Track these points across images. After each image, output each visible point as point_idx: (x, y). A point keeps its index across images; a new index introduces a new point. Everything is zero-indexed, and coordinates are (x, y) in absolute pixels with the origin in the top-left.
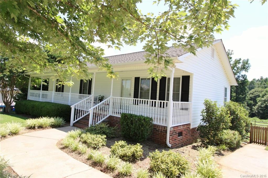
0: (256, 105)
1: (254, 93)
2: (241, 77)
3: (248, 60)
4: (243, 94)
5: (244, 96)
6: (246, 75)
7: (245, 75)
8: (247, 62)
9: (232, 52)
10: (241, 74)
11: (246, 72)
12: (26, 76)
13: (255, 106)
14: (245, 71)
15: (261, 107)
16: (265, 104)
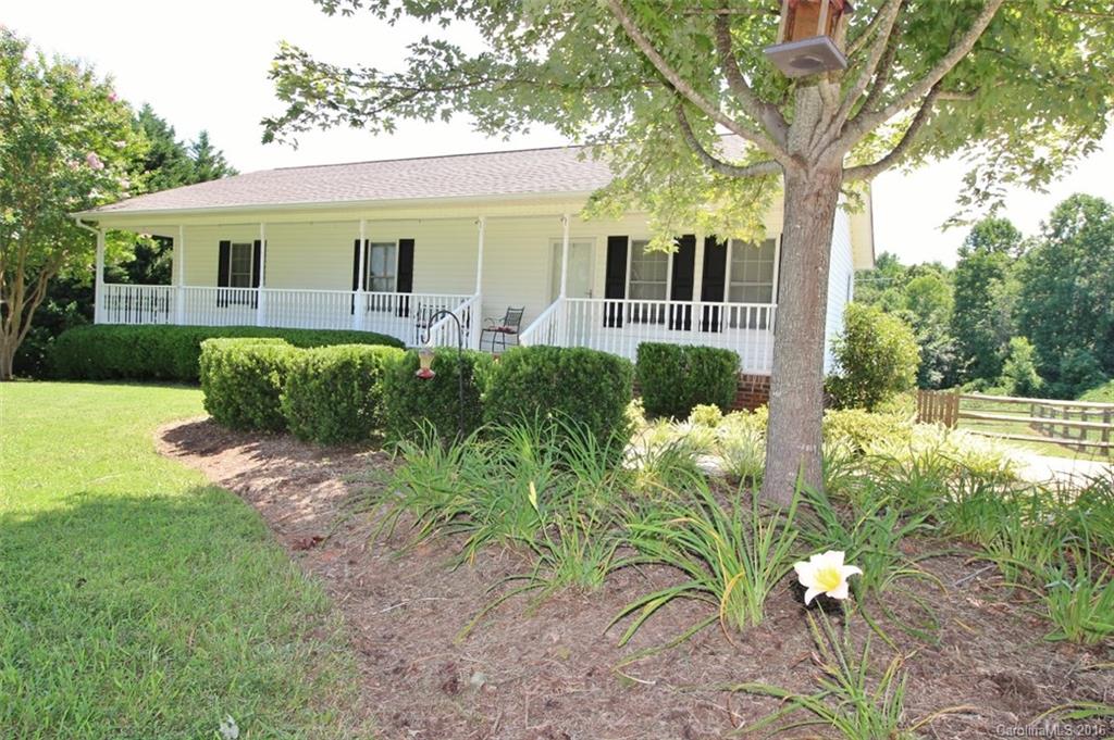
12: (84, 226)
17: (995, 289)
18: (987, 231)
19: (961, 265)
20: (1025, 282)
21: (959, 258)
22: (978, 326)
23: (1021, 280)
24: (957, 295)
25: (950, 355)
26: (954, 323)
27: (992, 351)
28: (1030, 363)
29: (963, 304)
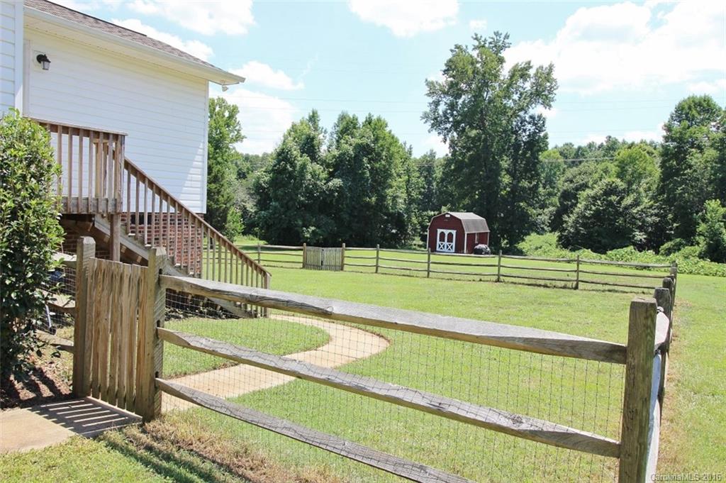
0: (572, 213)
1: (575, 177)
2: (529, 123)
3: (551, 68)
4: (533, 176)
5: (534, 183)
6: (544, 116)
7: (540, 117)
8: (549, 74)
9: (506, 41)
10: (530, 114)
11: (546, 108)
13: (571, 215)
14: (543, 103)
15: (584, 217)
16: (594, 208)
17: (696, 159)
18: (690, 108)
19: (667, 139)
20: (720, 150)
21: (665, 133)
22: (679, 191)
23: (716, 149)
24: (663, 165)
25: (654, 218)
26: (661, 190)
27: (692, 214)
28: (722, 224)
29: (669, 174)
